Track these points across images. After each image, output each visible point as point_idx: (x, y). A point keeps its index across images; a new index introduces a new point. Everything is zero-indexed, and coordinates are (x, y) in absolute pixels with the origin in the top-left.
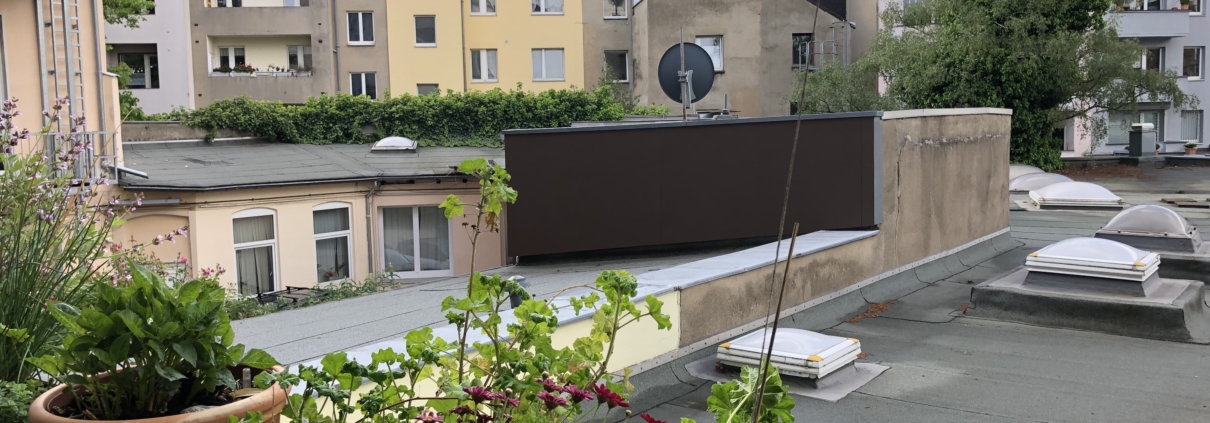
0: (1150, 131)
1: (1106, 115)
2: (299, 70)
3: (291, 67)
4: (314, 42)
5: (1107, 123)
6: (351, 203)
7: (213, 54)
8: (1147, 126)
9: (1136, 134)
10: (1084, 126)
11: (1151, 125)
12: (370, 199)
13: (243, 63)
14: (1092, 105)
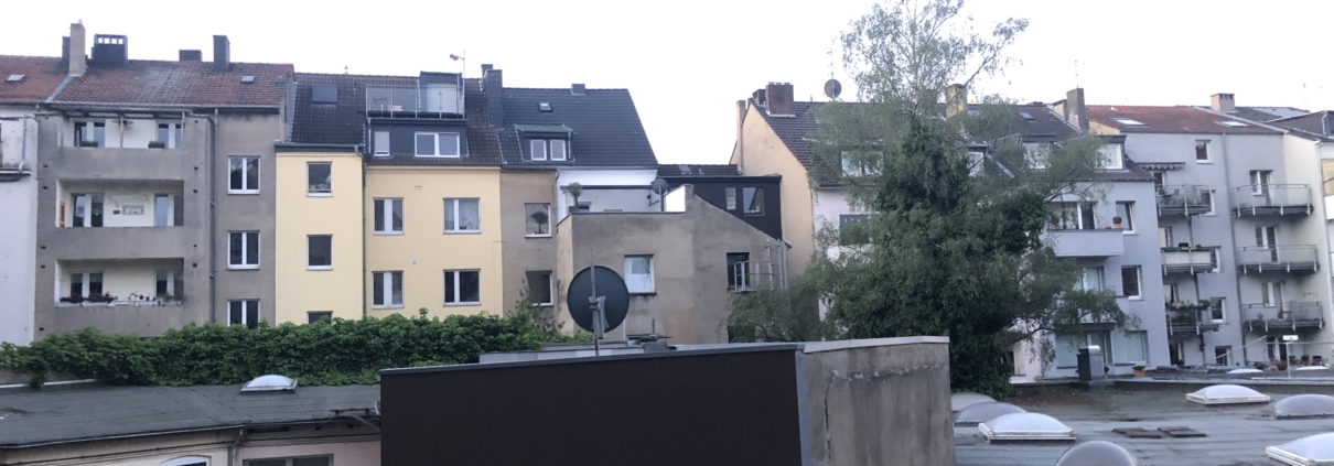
0: (1096, 354)
1: (1052, 338)
2: (168, 298)
3: (158, 295)
4: (187, 266)
5: (1054, 345)
6: (210, 457)
7: (61, 280)
8: (1094, 348)
9: (1084, 356)
10: (1032, 350)
11: (1097, 347)
12: (234, 451)
13: (100, 290)
14: (1037, 326)
